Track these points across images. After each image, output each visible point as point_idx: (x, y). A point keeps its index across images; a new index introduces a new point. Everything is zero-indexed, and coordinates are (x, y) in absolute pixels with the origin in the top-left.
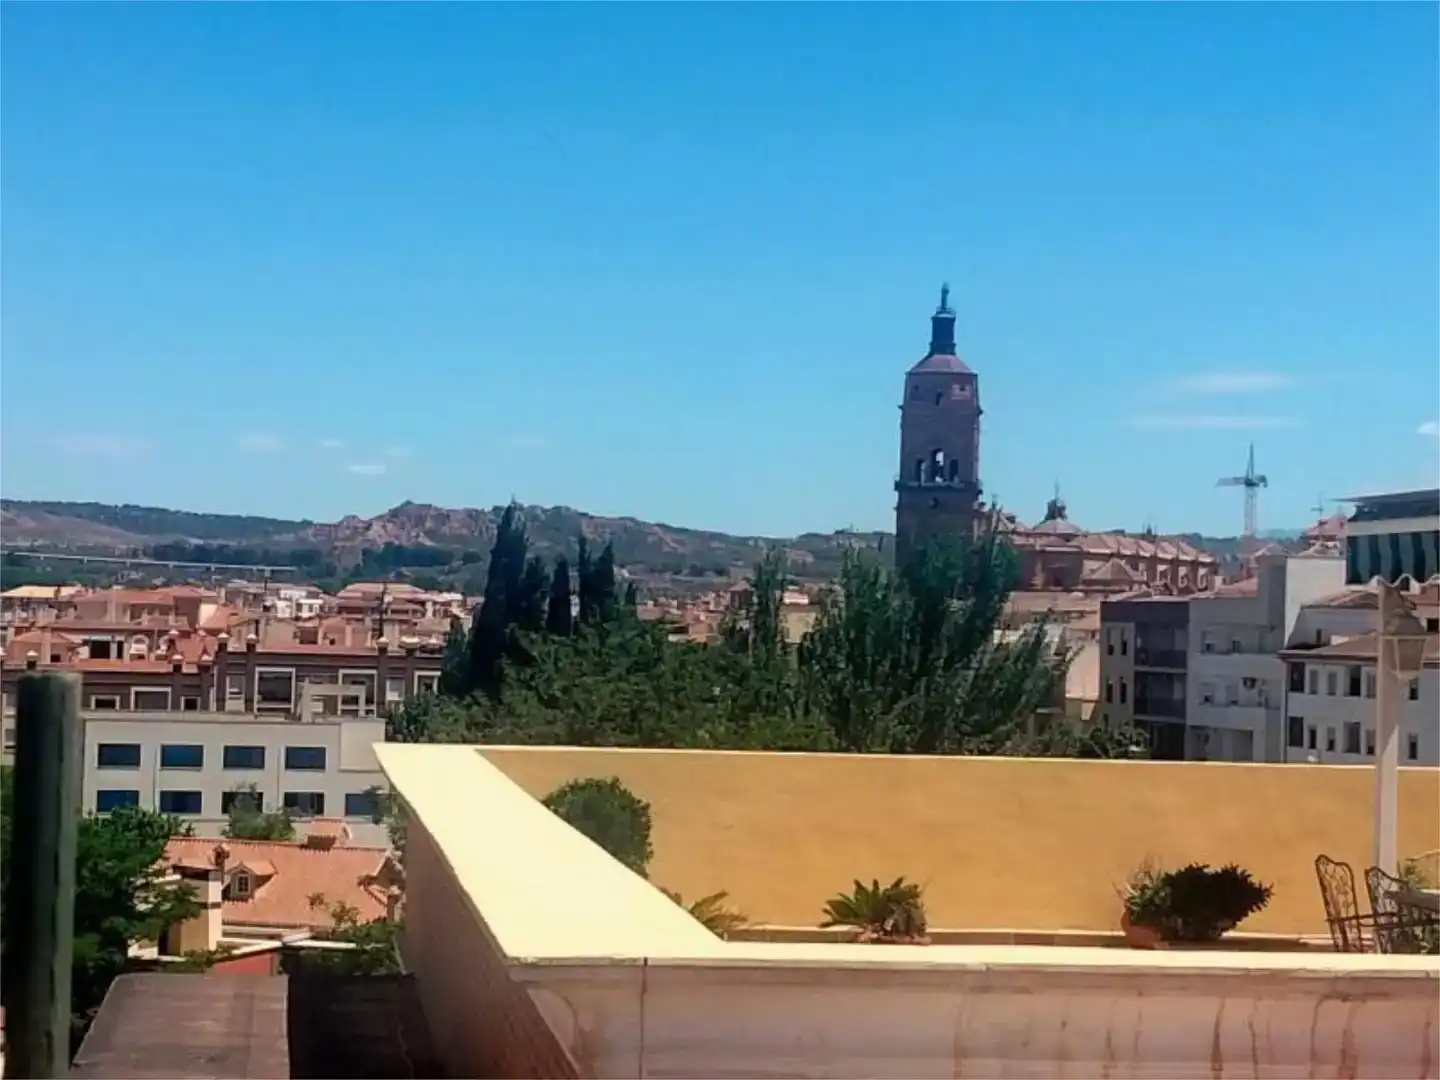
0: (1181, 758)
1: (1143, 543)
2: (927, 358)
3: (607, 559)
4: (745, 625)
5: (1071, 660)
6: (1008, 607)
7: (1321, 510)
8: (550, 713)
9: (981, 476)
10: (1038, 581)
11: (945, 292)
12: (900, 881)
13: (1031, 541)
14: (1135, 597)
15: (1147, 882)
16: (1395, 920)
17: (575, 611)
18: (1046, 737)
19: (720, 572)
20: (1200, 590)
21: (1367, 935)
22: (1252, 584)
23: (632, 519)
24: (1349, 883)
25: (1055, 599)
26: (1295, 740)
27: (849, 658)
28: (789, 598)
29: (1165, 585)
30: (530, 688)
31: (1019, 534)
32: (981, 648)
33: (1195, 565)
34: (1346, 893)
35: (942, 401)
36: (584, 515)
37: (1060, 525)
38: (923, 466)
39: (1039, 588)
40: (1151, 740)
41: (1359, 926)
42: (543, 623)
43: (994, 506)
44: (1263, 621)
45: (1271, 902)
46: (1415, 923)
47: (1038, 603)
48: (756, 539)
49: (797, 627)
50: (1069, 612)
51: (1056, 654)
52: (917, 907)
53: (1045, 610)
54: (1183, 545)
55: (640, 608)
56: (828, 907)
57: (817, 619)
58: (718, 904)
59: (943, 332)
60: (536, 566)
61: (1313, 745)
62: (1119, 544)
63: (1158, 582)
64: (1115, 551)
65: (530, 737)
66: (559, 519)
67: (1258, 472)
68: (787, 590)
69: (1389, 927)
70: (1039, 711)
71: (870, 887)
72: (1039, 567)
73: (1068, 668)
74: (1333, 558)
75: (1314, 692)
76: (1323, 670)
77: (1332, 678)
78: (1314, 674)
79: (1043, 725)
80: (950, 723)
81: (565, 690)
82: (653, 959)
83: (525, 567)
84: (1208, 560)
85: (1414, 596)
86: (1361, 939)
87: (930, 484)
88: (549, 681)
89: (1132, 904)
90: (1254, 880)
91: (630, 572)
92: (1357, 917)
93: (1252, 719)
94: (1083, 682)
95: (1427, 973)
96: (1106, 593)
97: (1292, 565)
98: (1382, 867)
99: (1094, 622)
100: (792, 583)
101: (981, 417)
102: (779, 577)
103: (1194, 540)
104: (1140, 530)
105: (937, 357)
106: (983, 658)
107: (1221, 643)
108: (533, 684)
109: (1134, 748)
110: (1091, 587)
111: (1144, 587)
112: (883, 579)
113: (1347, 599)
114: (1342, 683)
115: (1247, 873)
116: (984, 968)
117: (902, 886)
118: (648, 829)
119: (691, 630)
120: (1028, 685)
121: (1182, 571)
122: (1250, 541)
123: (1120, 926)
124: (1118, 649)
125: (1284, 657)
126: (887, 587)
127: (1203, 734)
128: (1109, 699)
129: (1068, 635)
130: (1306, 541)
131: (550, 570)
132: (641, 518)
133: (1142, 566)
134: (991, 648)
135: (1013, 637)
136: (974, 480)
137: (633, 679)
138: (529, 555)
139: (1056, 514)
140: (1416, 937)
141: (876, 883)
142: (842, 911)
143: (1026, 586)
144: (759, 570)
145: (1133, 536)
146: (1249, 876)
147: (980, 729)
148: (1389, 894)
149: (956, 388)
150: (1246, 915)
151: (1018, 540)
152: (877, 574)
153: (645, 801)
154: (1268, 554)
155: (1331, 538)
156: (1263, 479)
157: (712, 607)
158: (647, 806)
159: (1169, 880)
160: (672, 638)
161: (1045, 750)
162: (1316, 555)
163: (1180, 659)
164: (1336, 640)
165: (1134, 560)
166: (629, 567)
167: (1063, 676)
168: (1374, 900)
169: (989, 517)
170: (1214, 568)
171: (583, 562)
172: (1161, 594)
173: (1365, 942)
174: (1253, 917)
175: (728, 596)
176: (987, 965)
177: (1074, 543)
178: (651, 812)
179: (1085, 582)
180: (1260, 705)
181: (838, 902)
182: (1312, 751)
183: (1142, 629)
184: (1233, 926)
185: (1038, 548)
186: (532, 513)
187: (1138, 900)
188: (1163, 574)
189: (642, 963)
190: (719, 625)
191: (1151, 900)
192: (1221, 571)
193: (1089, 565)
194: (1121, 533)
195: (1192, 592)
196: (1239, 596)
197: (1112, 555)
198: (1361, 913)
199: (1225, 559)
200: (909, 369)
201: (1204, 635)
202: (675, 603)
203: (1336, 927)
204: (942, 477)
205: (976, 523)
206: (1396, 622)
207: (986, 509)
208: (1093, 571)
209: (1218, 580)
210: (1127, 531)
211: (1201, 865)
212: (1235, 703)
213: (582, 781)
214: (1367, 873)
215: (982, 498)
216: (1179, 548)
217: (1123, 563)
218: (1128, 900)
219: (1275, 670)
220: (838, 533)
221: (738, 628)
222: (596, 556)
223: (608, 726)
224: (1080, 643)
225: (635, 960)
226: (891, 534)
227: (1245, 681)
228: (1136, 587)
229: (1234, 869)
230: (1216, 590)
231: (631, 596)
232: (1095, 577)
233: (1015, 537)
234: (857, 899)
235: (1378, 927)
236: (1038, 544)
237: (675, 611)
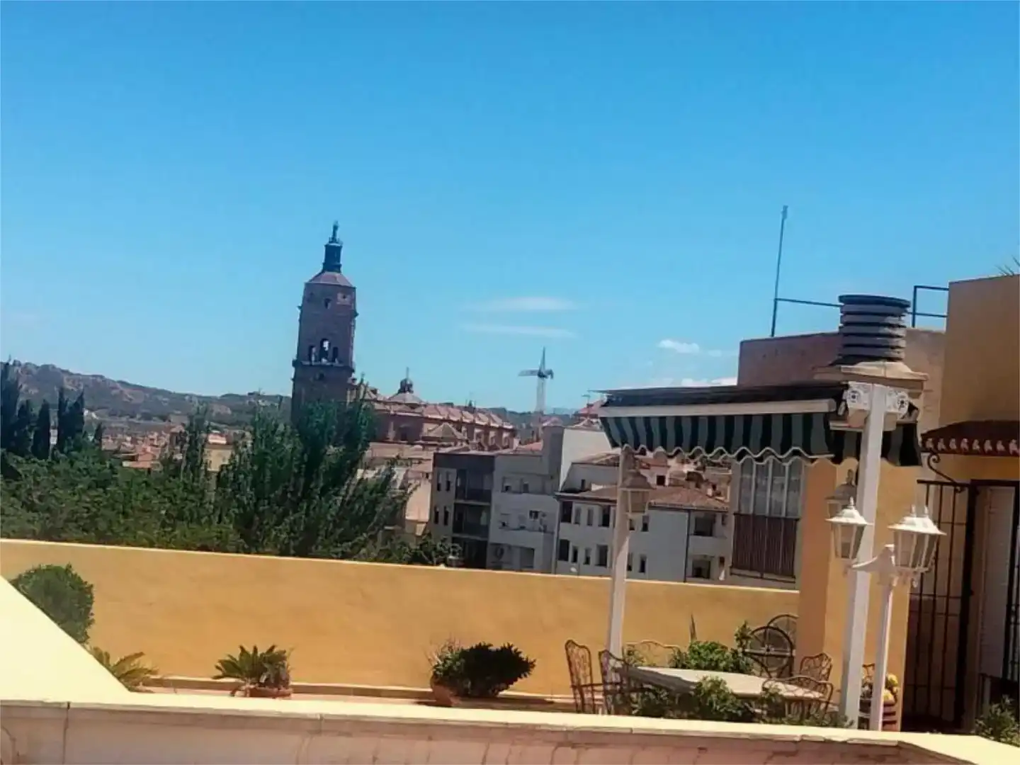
0: (483, 567)
1: (466, 413)
2: (320, 274)
3: (78, 406)
4: (179, 457)
5: (411, 493)
6: (368, 454)
7: (588, 396)
8: (31, 515)
9: (354, 359)
10: (391, 435)
11: (335, 228)
12: (273, 647)
13: (388, 407)
14: (459, 450)
15: (449, 655)
16: (618, 687)
17: (53, 441)
18: (388, 546)
19: (164, 418)
20: (505, 448)
21: (599, 696)
22: (538, 446)
23: (101, 377)
24: (588, 660)
25: (401, 449)
26: (563, 555)
27: (254, 485)
28: (212, 439)
29: (480, 444)
30: (14, 495)
31: (379, 402)
32: (348, 482)
33: (501, 430)
34: (585, 668)
35: (330, 305)
36: (66, 372)
37: (409, 398)
38: (314, 350)
39: (391, 440)
40: (464, 551)
41: (593, 691)
42: (29, 449)
43: (362, 380)
44: (546, 472)
45: (534, 671)
46: (635, 690)
47: (390, 451)
48: (191, 396)
49: (216, 459)
50: (411, 459)
51: (401, 488)
52: (283, 666)
53: (394, 456)
54: (493, 416)
55: (104, 441)
56: (219, 665)
57: (232, 455)
58: (136, 661)
59: (332, 256)
60: (25, 408)
61: (575, 560)
62: (450, 413)
63: (475, 441)
64: (446, 417)
65: (14, 531)
66: (47, 374)
67: (548, 367)
68: (212, 433)
69: (613, 693)
70: (387, 528)
71: (251, 651)
72: (392, 424)
73: (408, 499)
74: (595, 430)
75: (577, 523)
76: (584, 508)
77: (590, 513)
78: (578, 512)
79: (389, 536)
80: (322, 533)
81: (40, 498)
82: (75, 704)
83: (18, 408)
84: (510, 427)
85: (650, 459)
86: (593, 700)
87: (318, 363)
88: (29, 492)
89: (438, 670)
90: (523, 656)
91: (97, 415)
92: (592, 685)
93: (534, 540)
94: (419, 509)
95: (631, 729)
96: (438, 447)
97: (568, 435)
98: (612, 651)
99: (428, 467)
100: (216, 428)
101: (356, 319)
102: (207, 423)
103: (501, 413)
104: (464, 403)
105: (327, 273)
106: (348, 490)
107: (515, 485)
108: (18, 493)
109: (451, 557)
110: (427, 442)
111: (465, 444)
112: (281, 428)
113: (604, 459)
114: (597, 518)
115: (519, 650)
116: (319, 717)
117: (275, 650)
118: (91, 603)
119: (140, 458)
120: (379, 509)
121: (492, 434)
122: (540, 416)
123: (429, 685)
124: (444, 487)
125: (559, 498)
126: (283, 434)
127: (500, 549)
128: (436, 521)
129: (410, 475)
130: (578, 417)
131: (36, 411)
132: (108, 376)
133: (464, 429)
134: (354, 482)
135: (370, 475)
136: (350, 365)
137: (93, 493)
138: (21, 399)
139: (406, 389)
140: (631, 699)
141: (255, 650)
142: (230, 668)
143: (384, 440)
144: (191, 417)
145: (459, 407)
146: (520, 653)
147: (343, 538)
148: (616, 670)
149: (340, 296)
150: (516, 680)
151: (377, 406)
152: (277, 426)
153: (90, 583)
154: (552, 425)
155: (595, 416)
156: (551, 373)
157: (155, 443)
158: (92, 586)
159: (464, 654)
160: (126, 464)
161: (387, 557)
162: (585, 428)
163: (487, 496)
164: (595, 488)
165: (459, 424)
166: (98, 411)
167: (405, 503)
168: (604, 673)
169: (358, 388)
170: (513, 433)
171: (62, 405)
172: (476, 449)
173: (597, 703)
174: (520, 682)
175: (168, 435)
176: (321, 715)
177: (417, 410)
178: (94, 590)
179: (424, 438)
180: (540, 530)
181: (226, 661)
182: (575, 564)
183: (461, 474)
184: (507, 688)
185: (392, 412)
186: (26, 368)
187: (441, 667)
188: (478, 436)
189: (66, 706)
190: (160, 457)
191: (450, 668)
192: (518, 435)
193: (427, 427)
194: (451, 405)
195: (497, 449)
196: (531, 453)
197: (444, 420)
198: (594, 682)
199: (521, 427)
200: (307, 281)
201: (504, 479)
202: (129, 439)
203: (577, 691)
204: (326, 358)
205: (349, 392)
206: (630, 479)
207: (357, 382)
208: (430, 431)
209: (516, 442)
210: (456, 404)
211: (487, 644)
212: (522, 528)
213: (44, 566)
214: (600, 654)
215: (354, 375)
216: (490, 417)
217: (450, 426)
218: (435, 667)
219: (552, 507)
220: (250, 394)
221: (174, 458)
222: (71, 401)
223: (72, 525)
224: (418, 482)
225: (60, 704)
226: (286, 397)
227: (531, 512)
228: (459, 443)
229: (510, 647)
230: (514, 448)
231: (99, 434)
232: (432, 435)
233: (376, 404)
234: (241, 659)
235: (606, 693)
236: (393, 410)
237: (129, 445)
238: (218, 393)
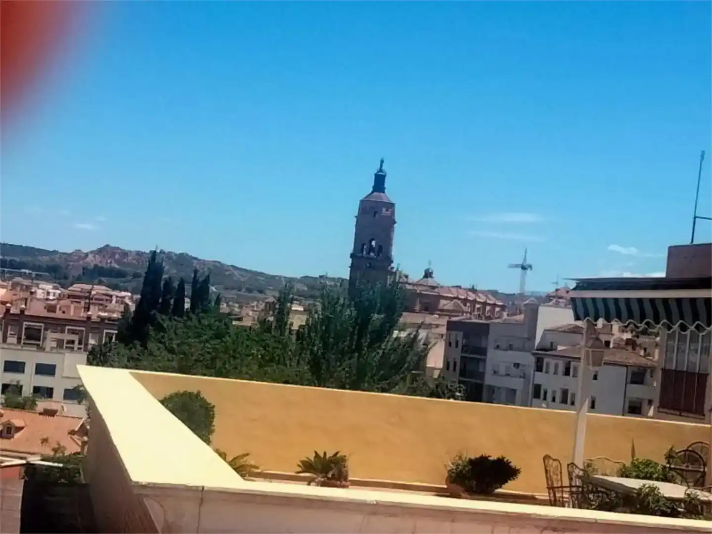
0: (480, 401)
1: (470, 293)
2: (370, 194)
3: (206, 281)
4: (271, 319)
5: (431, 348)
6: (401, 320)
7: (557, 283)
8: (170, 356)
9: (393, 253)
10: (417, 308)
11: (382, 162)
12: (337, 453)
13: (415, 288)
14: (464, 319)
15: (460, 462)
16: (580, 489)
17: (187, 306)
18: (415, 385)
19: (261, 292)
20: (496, 318)
21: (566, 495)
22: (520, 317)
23: (219, 263)
24: (559, 470)
25: (425, 317)
26: (537, 395)
27: (322, 338)
28: (294, 307)
29: (479, 315)
30: (160, 342)
31: (409, 284)
32: (387, 340)
33: (494, 305)
34: (557, 475)
35: (377, 215)
36: (195, 258)
37: (431, 282)
38: (365, 247)
39: (417, 311)
40: (467, 390)
41: (562, 492)
42: (170, 311)
43: (398, 269)
44: (526, 336)
45: (520, 476)
46: (592, 492)
47: (417, 318)
48: (280, 277)
49: (297, 321)
50: (430, 324)
51: (424, 345)
52: (344, 467)
53: (420, 322)
54: (490, 296)
55: (221, 306)
56: (300, 464)
57: (307, 319)
58: (245, 459)
59: (380, 182)
60: (168, 283)
61: (545, 399)
62: (458, 292)
63: (476, 313)
64: (456, 296)
65: (159, 367)
66: (183, 260)
67: (528, 262)
68: (294, 303)
69: (577, 493)
70: (413, 372)
71: (322, 455)
72: (418, 299)
73: (428, 353)
74: (561, 307)
75: (547, 372)
76: (553, 362)
77: (556, 366)
78: (548, 365)
79: (414, 379)
80: (369, 375)
81: (178, 345)
82: (207, 487)
83: (162, 283)
84: (500, 304)
85: (600, 329)
86: (563, 498)
87: (368, 256)
88: (171, 339)
89: (452, 473)
90: (513, 464)
91: (216, 288)
92: (562, 487)
93: (517, 383)
94: (436, 360)
95: (596, 520)
96: (450, 316)
97: (543, 310)
98: (576, 463)
99: (443, 330)
100: (296, 300)
101: (395, 225)
102: (291, 296)
103: (494, 293)
104: (469, 286)
105: (375, 194)
106: (387, 345)
107: (504, 345)
108: (163, 340)
109: (458, 394)
110: (443, 312)
111: (468, 315)
112: (341, 301)
113: (567, 328)
114: (561, 369)
115: (510, 461)
116: (375, 503)
117: (338, 455)
118: (213, 418)
119: (244, 319)
120: (409, 359)
121: (488, 308)
122: (522, 296)
123: (444, 483)
124: (453, 345)
125: (534, 354)
126: (343, 305)
127: (492, 389)
128: (448, 368)
129: (430, 335)
130: (549, 298)
131: (176, 284)
132: (224, 261)
133: (468, 304)
134: (392, 340)
135: (403, 335)
136: (390, 256)
137: (212, 342)
138: (165, 276)
139: (429, 275)
140: (590, 499)
141: (325, 454)
142: (307, 466)
143: (412, 311)
144: (280, 292)
145: (465, 289)
146: (510, 462)
147: (384, 378)
148: (578, 477)
149: (384, 210)
150: (507, 482)
151: (409, 287)
152: (338, 299)
153: (213, 404)
154: (531, 303)
155: (561, 298)
156: (530, 266)
157: (255, 309)
158: (214, 407)
159: (471, 462)
160: (234, 323)
161: (413, 392)
162: (555, 306)
163: (483, 351)
164: (560, 348)
165: (465, 301)
166: (216, 286)
167: (426, 355)
168: (571, 479)
169: (395, 273)
170: (503, 308)
171: (195, 281)
172: (476, 319)
173: (564, 500)
174: (510, 483)
175: (264, 304)
176: (377, 501)
177: (436, 290)
178: (215, 409)
179: (442, 310)
180: (521, 377)
181: (307, 462)
182: (544, 401)
183: (465, 336)
184: (501, 487)
185: (418, 292)
186: (169, 256)
187: (455, 471)
188: (479, 309)
189: (201, 489)
190: (258, 318)
191: (461, 471)
192: (507, 310)
193: (443, 302)
194: (459, 287)
195: (491, 319)
196: (515, 322)
197: (455, 298)
198: (564, 485)
199: (508, 304)
200: (361, 198)
201: (496, 341)
202: (237, 305)
203: (551, 491)
204: (374, 253)
205: (389, 277)
206: (591, 342)
207: (394, 270)
208: (444, 305)
209: (505, 314)
210: (463, 287)
211: (487, 455)
212: (508, 375)
213: (182, 391)
214: (568, 465)
215: (393, 265)
216: (486, 296)
217: (459, 302)
218: (450, 471)
219: (528, 360)
220: (321, 277)
221: (267, 320)
222: (201, 279)
223: (199, 364)
224: (436, 340)
225: (197, 487)
226: (346, 279)
227: (515, 365)
228: (465, 314)
229: (503, 458)
230: (504, 319)
231: (218, 301)
232: (445, 308)
233: (407, 285)
234: (315, 461)
235: (572, 493)
236: (419, 289)
237: (237, 309)
238: (298, 275)
